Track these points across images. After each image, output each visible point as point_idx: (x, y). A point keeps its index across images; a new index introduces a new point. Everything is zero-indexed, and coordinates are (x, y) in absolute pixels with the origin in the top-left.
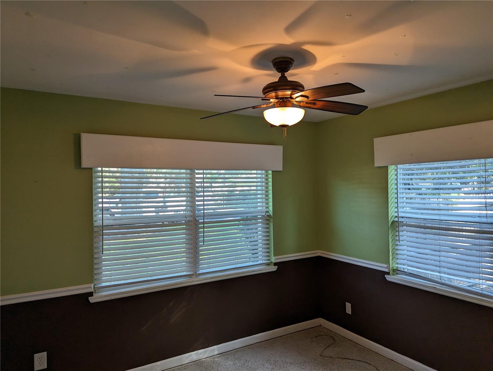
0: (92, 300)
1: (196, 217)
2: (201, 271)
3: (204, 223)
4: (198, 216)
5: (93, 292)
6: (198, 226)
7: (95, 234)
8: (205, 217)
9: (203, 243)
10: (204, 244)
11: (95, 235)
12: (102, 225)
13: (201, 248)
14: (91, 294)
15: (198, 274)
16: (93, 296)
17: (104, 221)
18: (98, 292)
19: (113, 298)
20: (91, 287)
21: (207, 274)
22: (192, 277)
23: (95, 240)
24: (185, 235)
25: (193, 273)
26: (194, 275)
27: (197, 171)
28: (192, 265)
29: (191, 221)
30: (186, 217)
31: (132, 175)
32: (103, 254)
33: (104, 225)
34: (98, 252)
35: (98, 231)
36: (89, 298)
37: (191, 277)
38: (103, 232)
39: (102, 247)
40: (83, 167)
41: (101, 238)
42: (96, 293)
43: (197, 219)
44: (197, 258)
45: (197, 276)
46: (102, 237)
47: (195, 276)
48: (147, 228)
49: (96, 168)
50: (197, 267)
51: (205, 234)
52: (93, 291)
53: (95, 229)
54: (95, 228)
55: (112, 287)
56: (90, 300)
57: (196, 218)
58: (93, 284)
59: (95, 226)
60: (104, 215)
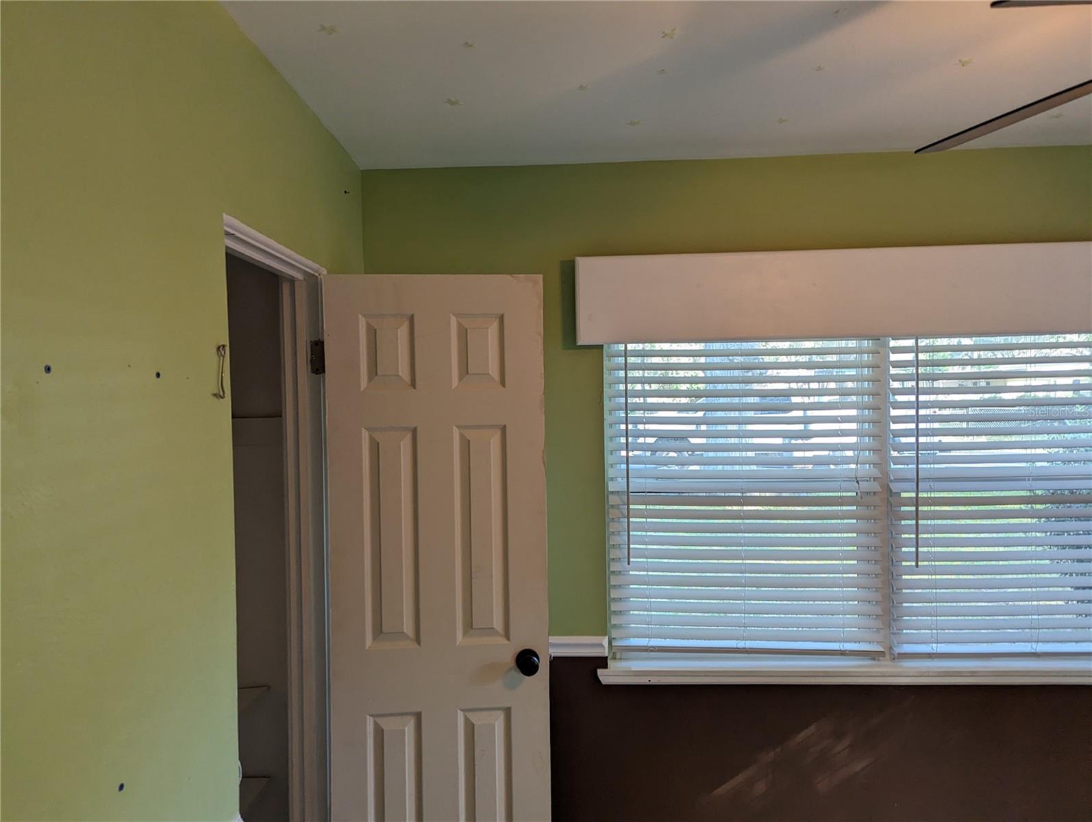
0: (606, 677)
1: (891, 481)
2: (907, 648)
3: (917, 502)
4: (897, 480)
5: (607, 657)
6: (898, 509)
7: (611, 510)
8: (920, 484)
9: (914, 564)
10: (917, 566)
11: (612, 513)
12: (626, 490)
13: (909, 577)
14: (602, 662)
15: (899, 654)
16: (607, 668)
17: (630, 479)
18: (621, 659)
19: (655, 681)
20: (601, 646)
21: (929, 658)
22: (879, 660)
23: (612, 527)
24: (855, 535)
25: (882, 649)
26: (884, 656)
27: (893, 343)
28: (879, 624)
29: (874, 493)
30: (858, 482)
31: (730, 360)
32: (629, 564)
33: (630, 490)
34: (620, 559)
35: (619, 505)
36: (600, 672)
37: (874, 659)
38: (628, 507)
39: (627, 547)
40: (579, 343)
41: (625, 522)
42: (615, 659)
43: (895, 487)
44: (893, 607)
45: (894, 659)
46: (626, 520)
47: (888, 656)
48: (743, 505)
49: (612, 345)
50: (896, 631)
51: (920, 536)
52: (606, 655)
53: (613, 500)
54: (611, 497)
55: (652, 651)
56: (600, 678)
57: (890, 484)
58: (607, 637)
59: (612, 492)
60: (630, 466)
